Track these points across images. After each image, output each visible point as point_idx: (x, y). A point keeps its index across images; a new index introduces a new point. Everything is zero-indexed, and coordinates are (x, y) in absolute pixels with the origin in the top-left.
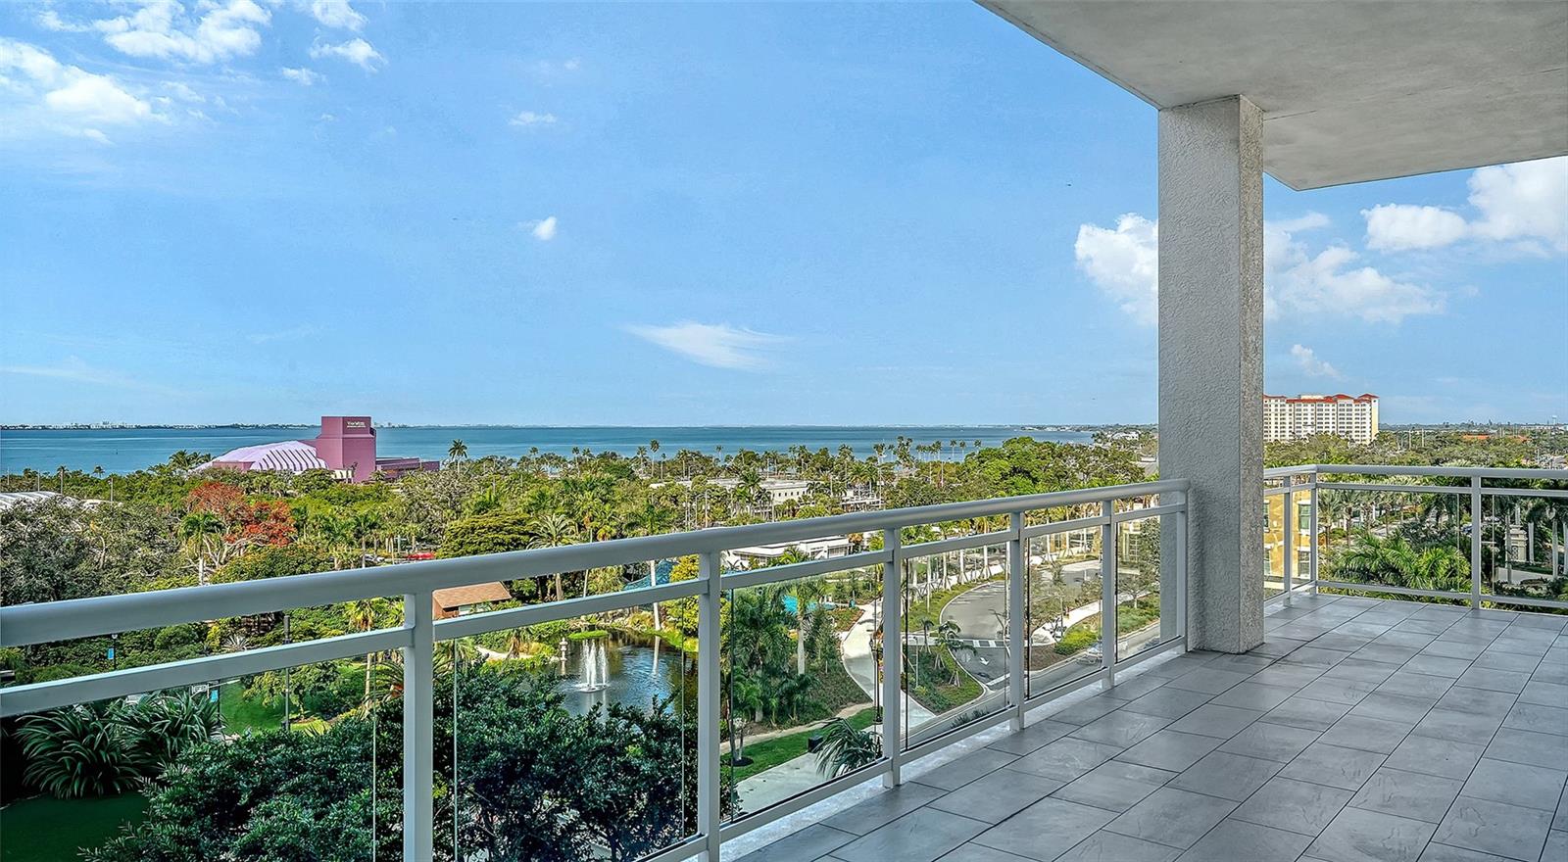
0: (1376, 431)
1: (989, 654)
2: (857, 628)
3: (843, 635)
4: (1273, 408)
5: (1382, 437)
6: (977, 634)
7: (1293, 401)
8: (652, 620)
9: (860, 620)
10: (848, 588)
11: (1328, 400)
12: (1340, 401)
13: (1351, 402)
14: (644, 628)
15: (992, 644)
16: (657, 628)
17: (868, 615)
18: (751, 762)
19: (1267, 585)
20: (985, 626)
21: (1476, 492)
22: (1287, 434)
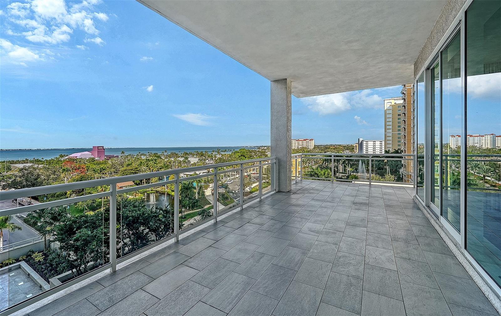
0: (314, 146)
1: (236, 193)
2: (209, 189)
3: (206, 190)
4: (293, 142)
5: (315, 148)
6: (234, 190)
7: (297, 140)
8: (165, 188)
9: (210, 187)
10: (207, 181)
11: (304, 140)
12: (307, 140)
13: (309, 140)
14: (163, 190)
15: (237, 191)
16: (166, 190)
17: (211, 186)
18: (186, 218)
19: (292, 178)
20: (235, 188)
21: (333, 158)
22: (296, 147)
